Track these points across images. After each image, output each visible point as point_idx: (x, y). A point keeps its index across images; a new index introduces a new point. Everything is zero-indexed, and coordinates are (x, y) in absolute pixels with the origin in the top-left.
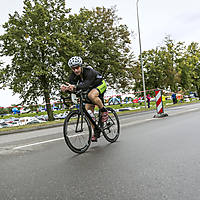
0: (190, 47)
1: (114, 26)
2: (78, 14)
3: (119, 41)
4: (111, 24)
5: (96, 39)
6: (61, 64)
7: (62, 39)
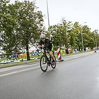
0: (75, 24)
1: (34, 12)
2: (14, 4)
3: (37, 20)
4: (33, 10)
5: (24, 18)
6: (4, 32)
7: (4, 17)
